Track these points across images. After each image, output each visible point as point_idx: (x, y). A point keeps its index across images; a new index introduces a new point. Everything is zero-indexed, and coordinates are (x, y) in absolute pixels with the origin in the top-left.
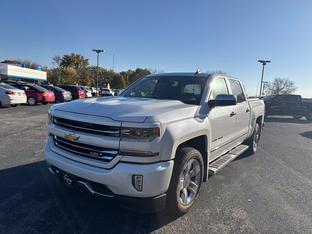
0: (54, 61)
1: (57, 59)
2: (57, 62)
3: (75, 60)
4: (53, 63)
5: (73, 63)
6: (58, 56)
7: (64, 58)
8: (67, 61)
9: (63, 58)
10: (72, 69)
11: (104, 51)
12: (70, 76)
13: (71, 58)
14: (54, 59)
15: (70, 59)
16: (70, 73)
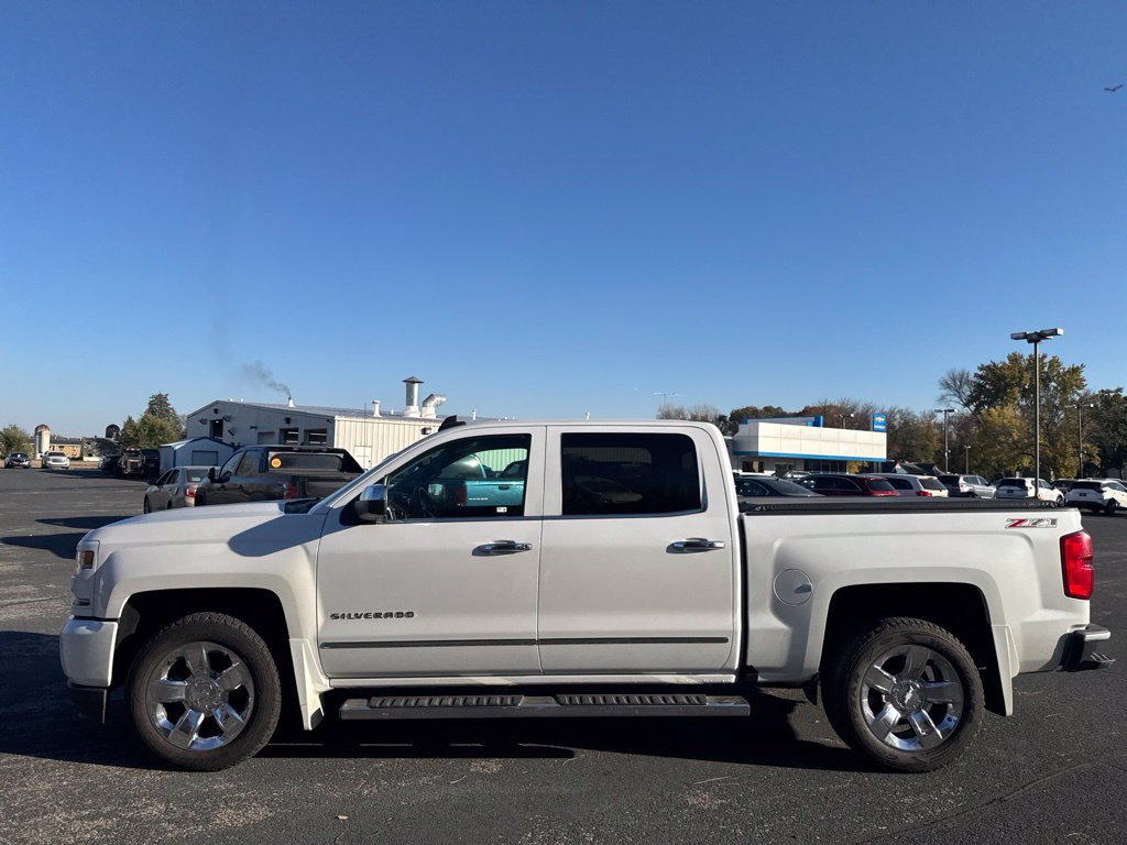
0: (944, 392)
1: (954, 384)
2: (958, 393)
3: (1021, 378)
4: (943, 398)
5: (1017, 389)
6: (958, 371)
7: (981, 377)
8: (993, 386)
9: (976, 375)
10: (1008, 414)
11: (1060, 331)
12: (1002, 439)
13: (1007, 372)
14: (947, 385)
15: (1001, 378)
16: (1004, 426)
